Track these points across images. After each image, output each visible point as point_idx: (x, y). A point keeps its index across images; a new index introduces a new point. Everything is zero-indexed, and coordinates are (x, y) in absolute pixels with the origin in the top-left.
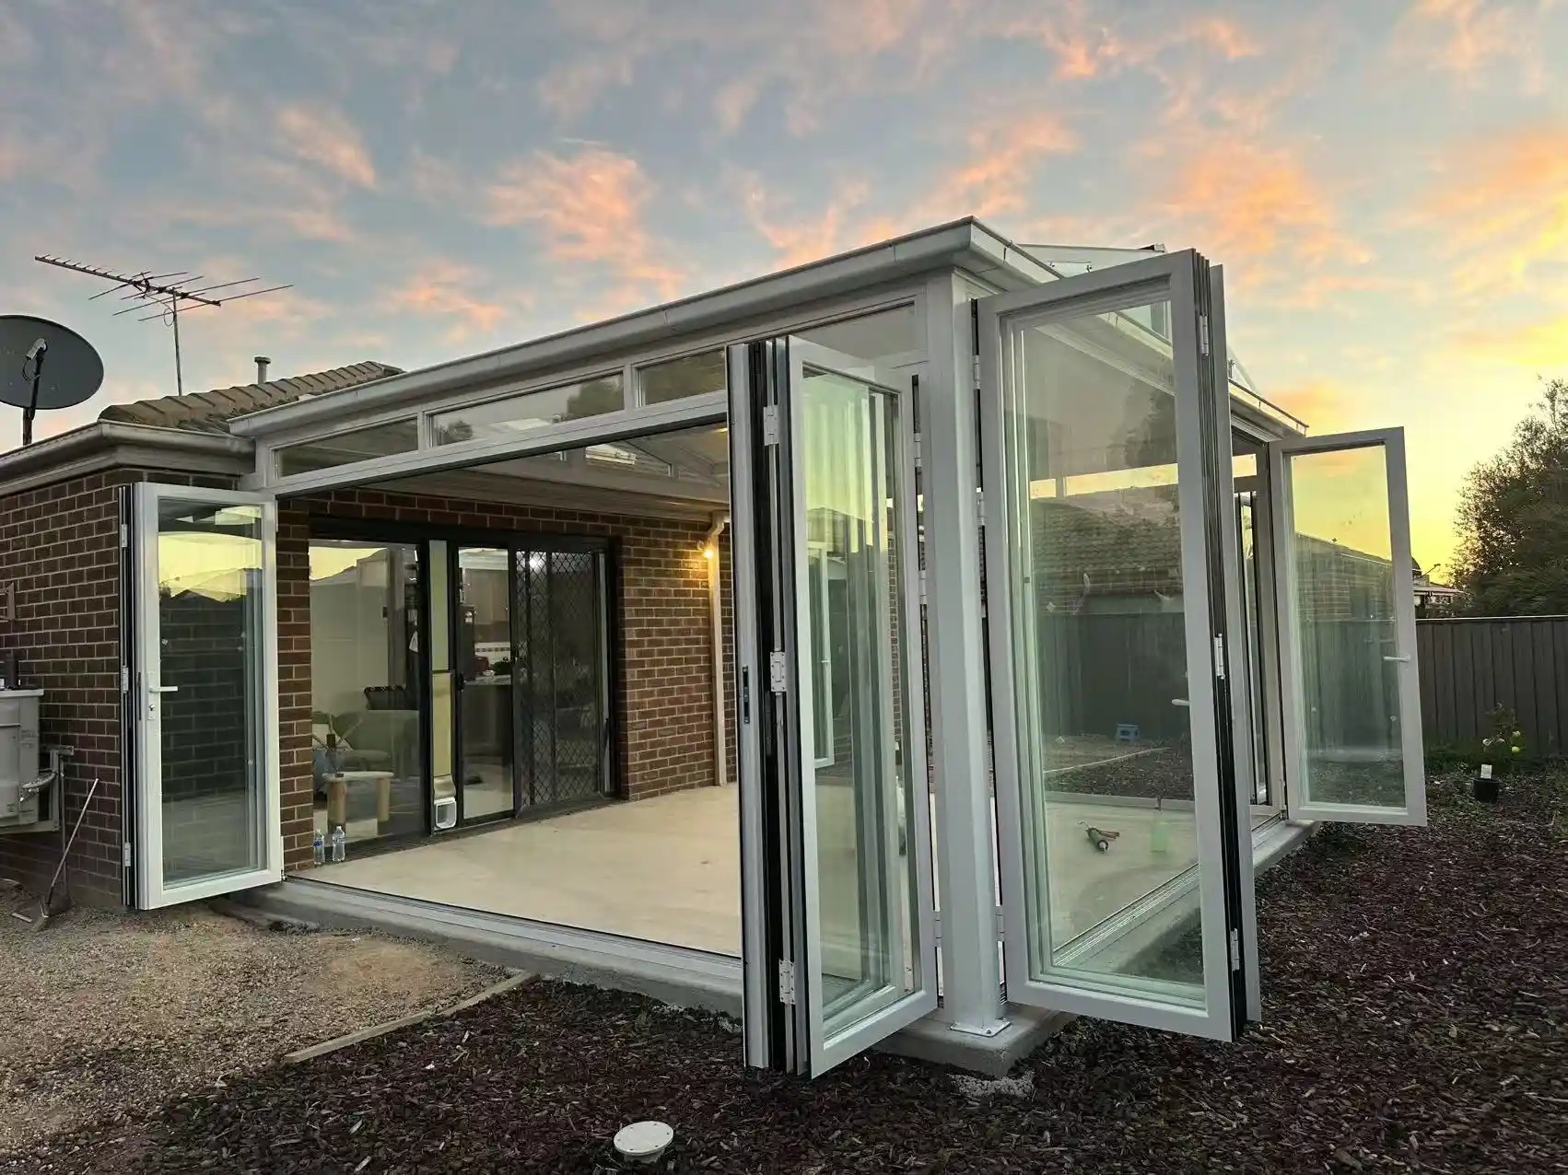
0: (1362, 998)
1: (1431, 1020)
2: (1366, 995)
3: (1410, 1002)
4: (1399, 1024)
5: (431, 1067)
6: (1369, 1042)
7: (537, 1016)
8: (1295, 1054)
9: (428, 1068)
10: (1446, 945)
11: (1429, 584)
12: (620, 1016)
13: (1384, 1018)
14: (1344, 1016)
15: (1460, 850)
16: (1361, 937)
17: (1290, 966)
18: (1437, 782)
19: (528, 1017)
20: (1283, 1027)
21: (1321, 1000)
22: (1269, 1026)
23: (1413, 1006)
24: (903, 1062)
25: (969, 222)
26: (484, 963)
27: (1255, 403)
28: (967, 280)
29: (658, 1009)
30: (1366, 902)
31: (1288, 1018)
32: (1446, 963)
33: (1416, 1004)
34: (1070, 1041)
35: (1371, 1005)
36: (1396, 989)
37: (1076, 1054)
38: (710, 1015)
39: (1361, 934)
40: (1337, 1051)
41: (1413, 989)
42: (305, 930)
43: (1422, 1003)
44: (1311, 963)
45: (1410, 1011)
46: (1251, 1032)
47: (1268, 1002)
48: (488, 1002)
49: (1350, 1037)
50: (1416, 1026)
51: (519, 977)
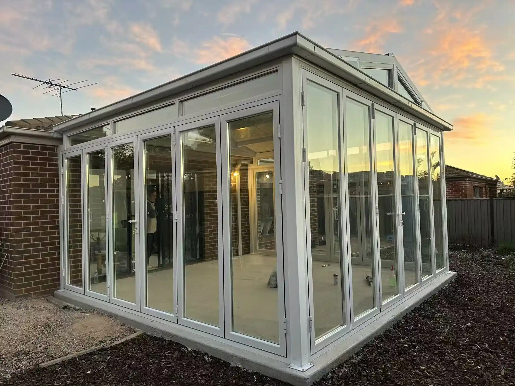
0: (465, 354)
1: (494, 366)
2: (467, 353)
3: (485, 357)
4: (479, 368)
5: (89, 372)
6: (466, 376)
7: (138, 350)
8: (433, 381)
9: (88, 372)
10: (502, 331)
11: (503, 185)
12: (169, 351)
13: (473, 364)
14: (456, 363)
15: (510, 287)
16: (467, 326)
17: (437, 338)
18: (503, 259)
19: (135, 350)
20: (430, 367)
21: (448, 355)
22: (424, 367)
23: (486, 359)
24: (269, 380)
25: (296, 34)
26: (129, 326)
27: (431, 116)
28: (299, 60)
29: (183, 350)
30: (471, 309)
31: (432, 363)
32: (501, 339)
33: (488, 358)
34: (339, 372)
35: (469, 358)
36: (480, 350)
37: (341, 378)
38: (201, 353)
39: (467, 325)
40: (452, 381)
41: (486, 351)
42: (75, 309)
43: (490, 358)
44: (445, 337)
45: (484, 361)
46: (416, 370)
47: (426, 355)
48: (122, 343)
49: (458, 374)
50: (486, 369)
51: (139, 332)
